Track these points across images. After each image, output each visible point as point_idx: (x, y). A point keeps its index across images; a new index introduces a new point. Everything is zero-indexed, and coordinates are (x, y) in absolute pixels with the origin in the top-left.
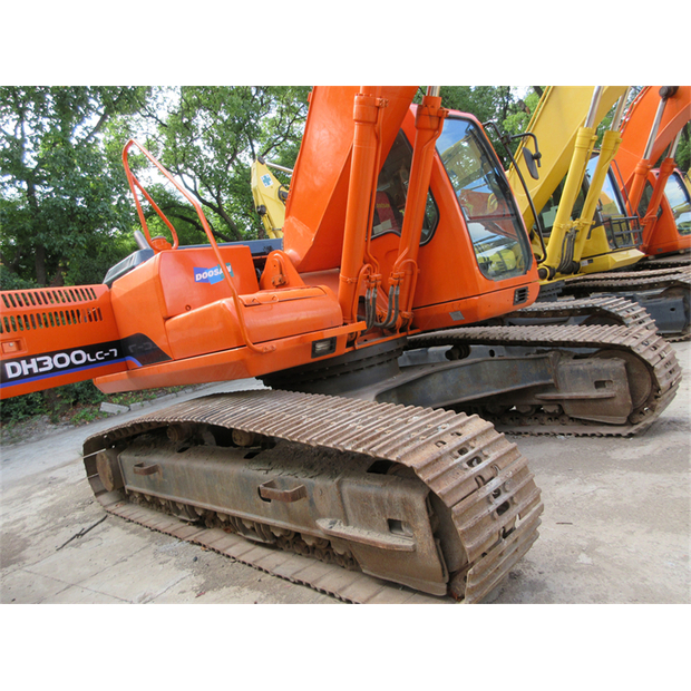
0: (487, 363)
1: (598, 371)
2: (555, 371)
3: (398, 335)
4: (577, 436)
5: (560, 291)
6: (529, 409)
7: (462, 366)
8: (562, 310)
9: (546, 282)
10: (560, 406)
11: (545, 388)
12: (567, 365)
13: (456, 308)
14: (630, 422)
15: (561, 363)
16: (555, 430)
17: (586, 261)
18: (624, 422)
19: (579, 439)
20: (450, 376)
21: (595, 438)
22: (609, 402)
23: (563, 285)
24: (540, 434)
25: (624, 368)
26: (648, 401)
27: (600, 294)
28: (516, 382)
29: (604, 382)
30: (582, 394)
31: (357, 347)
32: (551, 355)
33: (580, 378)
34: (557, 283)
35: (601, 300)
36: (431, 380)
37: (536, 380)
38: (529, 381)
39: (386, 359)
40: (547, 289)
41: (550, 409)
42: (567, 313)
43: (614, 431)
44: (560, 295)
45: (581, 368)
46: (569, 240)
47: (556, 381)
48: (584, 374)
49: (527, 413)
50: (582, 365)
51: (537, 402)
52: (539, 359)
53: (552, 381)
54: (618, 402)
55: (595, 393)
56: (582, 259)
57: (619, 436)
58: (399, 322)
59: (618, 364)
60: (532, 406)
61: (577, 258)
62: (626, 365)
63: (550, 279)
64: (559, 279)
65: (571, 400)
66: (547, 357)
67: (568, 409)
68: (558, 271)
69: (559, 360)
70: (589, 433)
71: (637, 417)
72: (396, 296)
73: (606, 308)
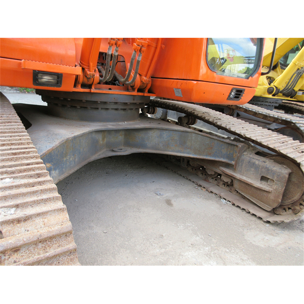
0: (194, 135)
1: (268, 170)
2: (238, 158)
3: (135, 93)
4: (234, 204)
5: (277, 105)
6: (213, 173)
7: (176, 131)
8: (270, 117)
9: (270, 96)
10: (232, 181)
11: (227, 165)
12: (249, 156)
13: (179, 86)
14: (274, 212)
15: (245, 153)
16: (222, 195)
17: (301, 92)
18: (269, 210)
19: (234, 207)
20: (165, 135)
21: (244, 212)
22: (265, 194)
23: (280, 102)
24: (212, 192)
25: (287, 176)
26: (294, 204)
27: (300, 115)
28: (209, 154)
29: (269, 179)
30: (249, 181)
31: (93, 90)
32: (240, 145)
33: (253, 169)
34: (277, 100)
35: (298, 119)
36: (151, 133)
37: (224, 158)
38: (218, 157)
39: (120, 107)
40: (269, 101)
41: (226, 180)
42: (272, 120)
43: (260, 213)
44: (276, 108)
45: (257, 162)
46: (298, 75)
47: (236, 164)
48: (257, 167)
49: (211, 175)
50: (259, 161)
51: (219, 172)
52: (232, 145)
53: (233, 163)
54: (271, 197)
55: (258, 184)
56: (300, 90)
57: (260, 218)
58: (138, 83)
59: (284, 171)
60: (216, 173)
61: (296, 89)
62: (290, 174)
63: (274, 95)
64: (280, 97)
65: (240, 181)
66: (237, 146)
67: (236, 185)
68: (281, 92)
69: (245, 151)
70: (242, 207)
71: (280, 211)
72: (138, 62)
73: (298, 125)
